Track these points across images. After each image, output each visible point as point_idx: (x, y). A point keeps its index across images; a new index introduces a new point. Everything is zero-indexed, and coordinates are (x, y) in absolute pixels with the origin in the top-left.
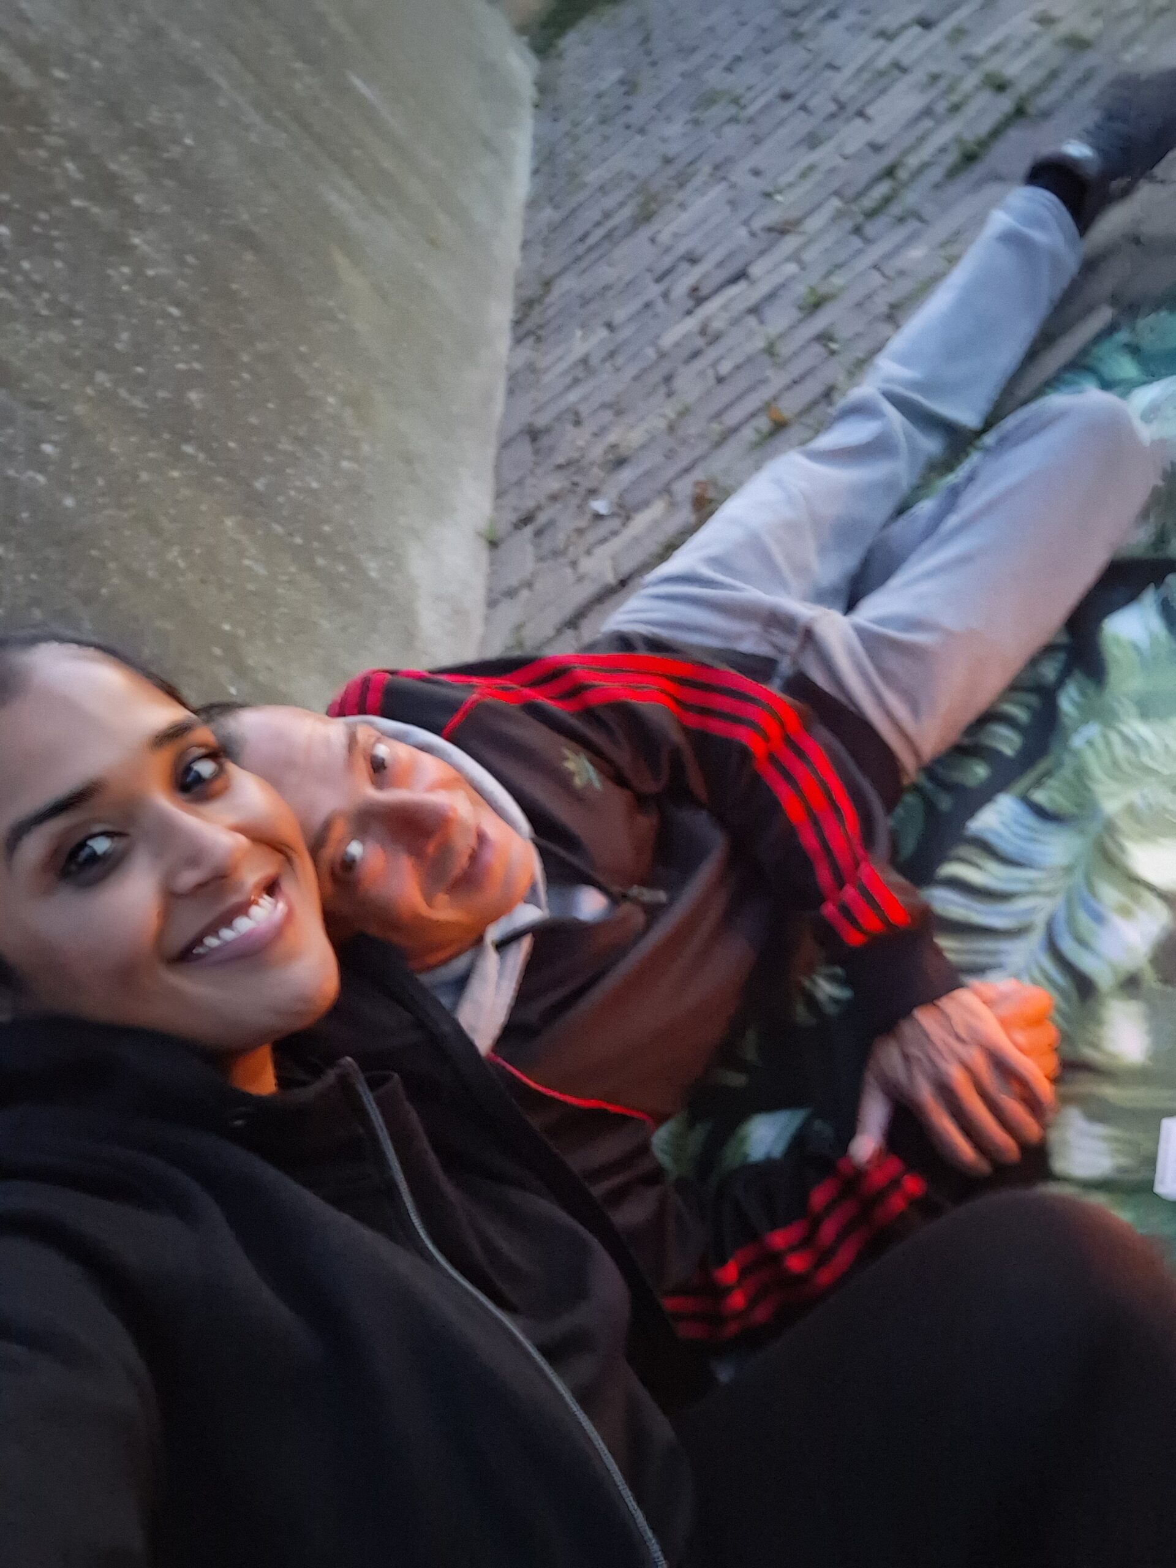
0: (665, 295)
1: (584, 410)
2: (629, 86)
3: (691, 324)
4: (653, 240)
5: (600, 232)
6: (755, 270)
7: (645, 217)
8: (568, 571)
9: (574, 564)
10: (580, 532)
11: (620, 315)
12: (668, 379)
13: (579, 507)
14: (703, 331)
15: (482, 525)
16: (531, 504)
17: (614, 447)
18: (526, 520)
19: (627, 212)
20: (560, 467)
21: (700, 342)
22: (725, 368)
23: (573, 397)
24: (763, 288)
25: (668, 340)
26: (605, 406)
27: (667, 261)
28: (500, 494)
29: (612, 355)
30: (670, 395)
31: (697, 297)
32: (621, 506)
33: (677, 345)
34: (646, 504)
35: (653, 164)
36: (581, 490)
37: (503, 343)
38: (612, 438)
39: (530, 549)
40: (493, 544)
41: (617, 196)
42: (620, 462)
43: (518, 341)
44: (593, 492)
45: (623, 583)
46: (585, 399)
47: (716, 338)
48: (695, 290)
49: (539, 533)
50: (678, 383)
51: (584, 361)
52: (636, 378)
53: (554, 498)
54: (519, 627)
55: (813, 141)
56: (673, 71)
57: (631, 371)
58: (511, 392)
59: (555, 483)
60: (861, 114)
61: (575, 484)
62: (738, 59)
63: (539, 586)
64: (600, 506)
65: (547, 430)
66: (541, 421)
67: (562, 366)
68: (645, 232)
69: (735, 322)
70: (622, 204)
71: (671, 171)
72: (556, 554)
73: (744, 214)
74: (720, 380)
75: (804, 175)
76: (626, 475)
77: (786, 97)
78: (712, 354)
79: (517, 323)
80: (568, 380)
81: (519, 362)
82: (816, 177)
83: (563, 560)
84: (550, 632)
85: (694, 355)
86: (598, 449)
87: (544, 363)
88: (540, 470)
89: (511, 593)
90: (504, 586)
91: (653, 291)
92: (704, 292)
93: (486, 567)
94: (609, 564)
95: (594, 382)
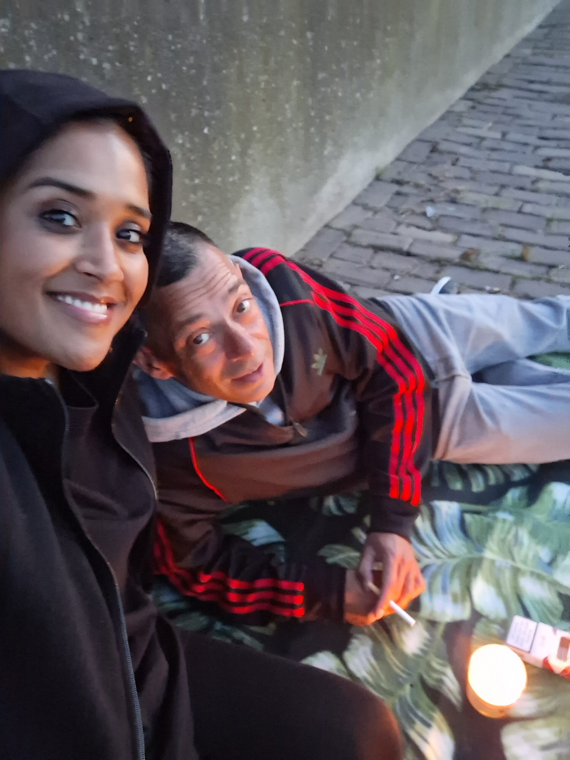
0: (537, 148)
1: (463, 161)
3: (533, 172)
4: (554, 116)
8: (394, 224)
9: (399, 224)
10: (413, 213)
11: (511, 136)
12: (503, 186)
13: (422, 202)
14: (534, 182)
15: (382, 166)
16: (407, 179)
17: (457, 191)
18: (399, 183)
20: (430, 175)
21: (528, 185)
22: (528, 208)
23: (464, 150)
25: (518, 169)
26: (470, 168)
27: (551, 133)
28: (398, 159)
29: (493, 150)
30: (497, 194)
31: (546, 164)
32: (437, 220)
33: (520, 176)
34: (445, 230)
36: (429, 196)
37: (460, 92)
38: (461, 187)
39: (390, 196)
40: (378, 178)
42: (453, 201)
43: (465, 98)
44: (432, 201)
45: (408, 254)
46: (466, 156)
47: (536, 191)
48: (549, 159)
49: (398, 194)
50: (505, 193)
51: (483, 139)
52: (494, 172)
53: (417, 186)
54: (356, 227)
57: (494, 166)
58: (442, 118)
59: (423, 180)
61: (429, 190)
63: (378, 217)
64: (430, 211)
65: (441, 152)
66: (443, 146)
67: (471, 131)
69: (550, 193)
72: (396, 210)
74: (520, 212)
76: (451, 209)
78: (528, 196)
79: (472, 89)
80: (468, 140)
81: (458, 109)
83: (396, 217)
84: (365, 244)
85: (522, 189)
86: (451, 185)
87: (466, 121)
88: (423, 167)
89: (366, 207)
90: (366, 201)
91: (533, 140)
92: (551, 164)
93: (365, 185)
94: (410, 241)
95: (476, 153)
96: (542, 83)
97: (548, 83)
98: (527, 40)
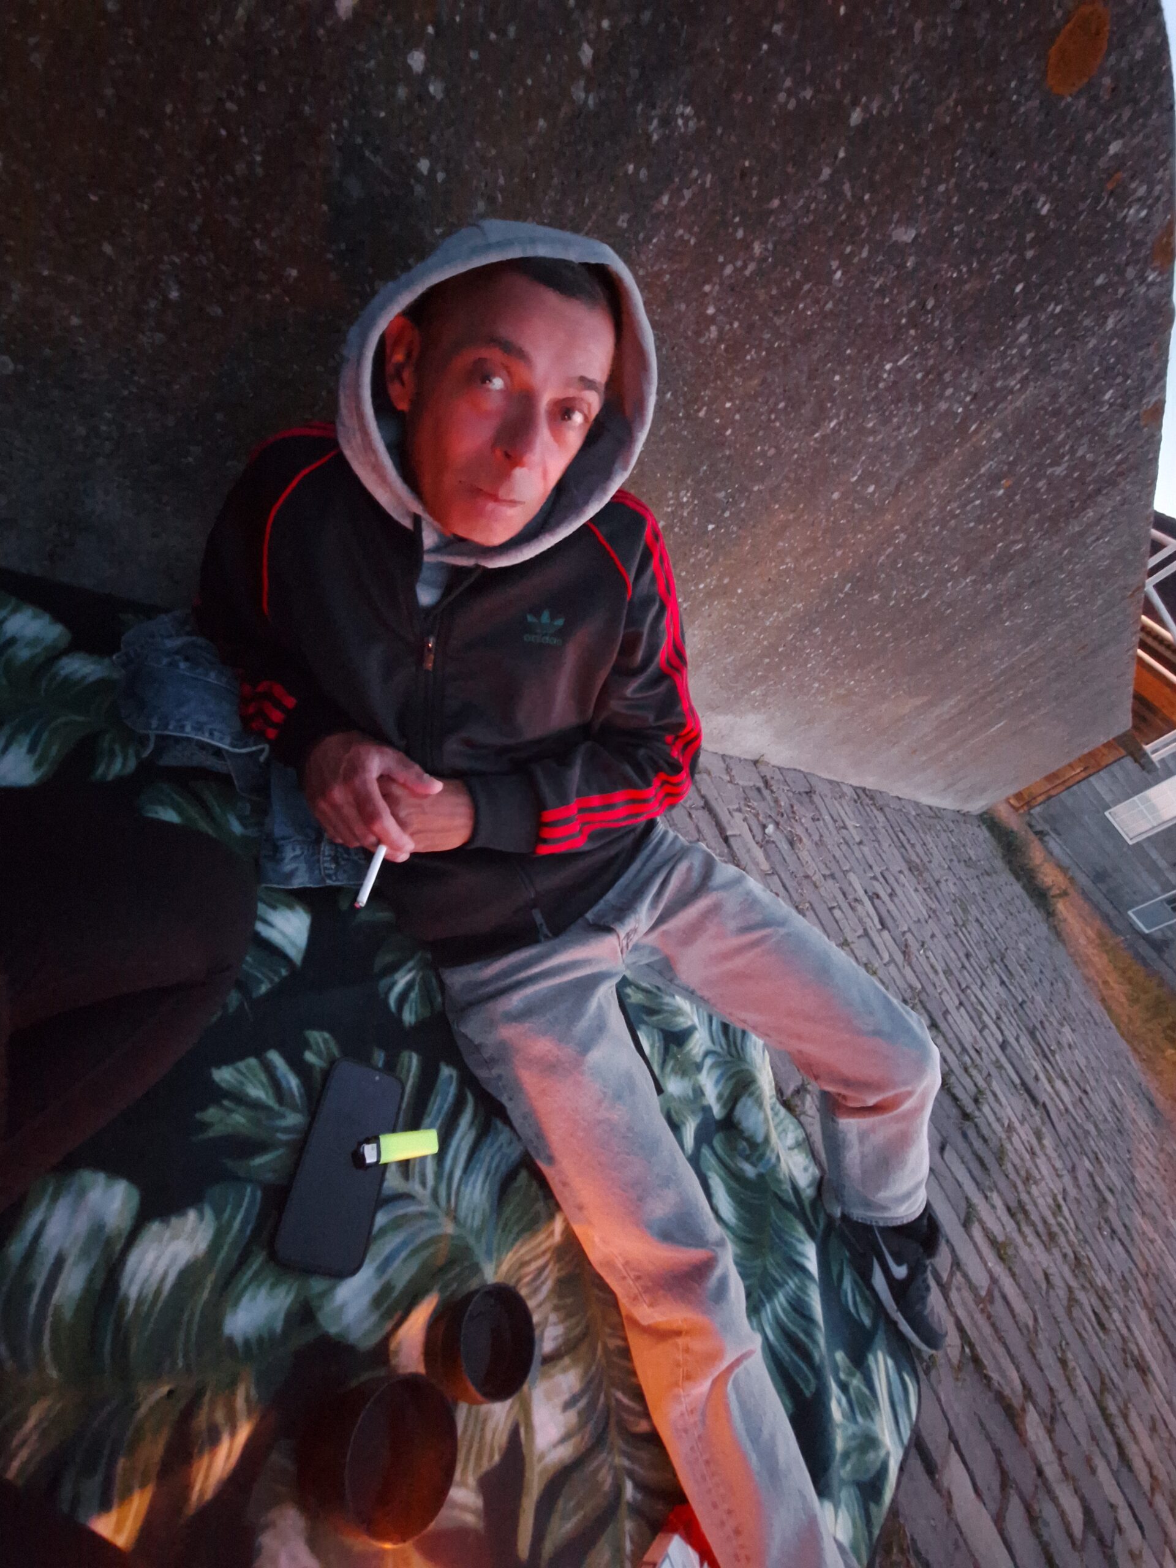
0: (875, 878)
1: (821, 825)
2: (968, 862)
3: (860, 892)
4: (901, 872)
5: (905, 842)
6: (885, 933)
7: (912, 868)
8: (736, 806)
9: (739, 810)
10: (757, 815)
11: (866, 849)
12: (833, 876)
13: (770, 816)
14: (856, 900)
15: (766, 759)
16: (774, 788)
17: (801, 840)
18: (766, 783)
19: (914, 858)
20: (792, 806)
21: (851, 897)
22: (837, 913)
23: (827, 818)
24: (877, 940)
25: (852, 877)
26: (821, 836)
27: (891, 880)
28: (779, 769)
29: (847, 843)
30: (824, 876)
31: (874, 897)
32: (768, 842)
33: (850, 884)
34: (768, 857)
35: (937, 876)
36: (779, 819)
37: (855, 782)
38: (805, 840)
39: (751, 784)
40: (756, 763)
41: (922, 853)
42: (791, 844)
43: (855, 789)
44: (777, 824)
45: (726, 840)
46: (826, 825)
47: (853, 909)
48: (878, 897)
49: (759, 790)
50: (830, 882)
51: (845, 827)
52: (834, 856)
53: (776, 801)
54: (709, 774)
55: (948, 972)
56: (974, 888)
57: (838, 854)
58: (831, 782)
59: (784, 803)
60: (961, 1004)
61: (782, 815)
62: (982, 926)
63: (729, 786)
64: (770, 829)
65: (812, 802)
66: (816, 798)
67: (842, 813)
68: (904, 867)
69: (860, 920)
70: (918, 855)
71: (933, 884)
72: (746, 799)
73: (913, 928)
74: (831, 909)
75: (932, 967)
76: (784, 846)
77: (968, 956)
78: (845, 905)
79: (864, 790)
80: (836, 817)
81: (845, 789)
82: (932, 975)
83: (742, 802)
84: (703, 792)
85: (844, 894)
86: (799, 831)
87: (844, 802)
88: (790, 794)
89: (728, 770)
90: (732, 766)
91: (877, 870)
92: (876, 901)
93: (743, 757)
94: (738, 833)
95: (834, 832)
96: (909, 841)
97: (913, 846)
98: (917, 804)
